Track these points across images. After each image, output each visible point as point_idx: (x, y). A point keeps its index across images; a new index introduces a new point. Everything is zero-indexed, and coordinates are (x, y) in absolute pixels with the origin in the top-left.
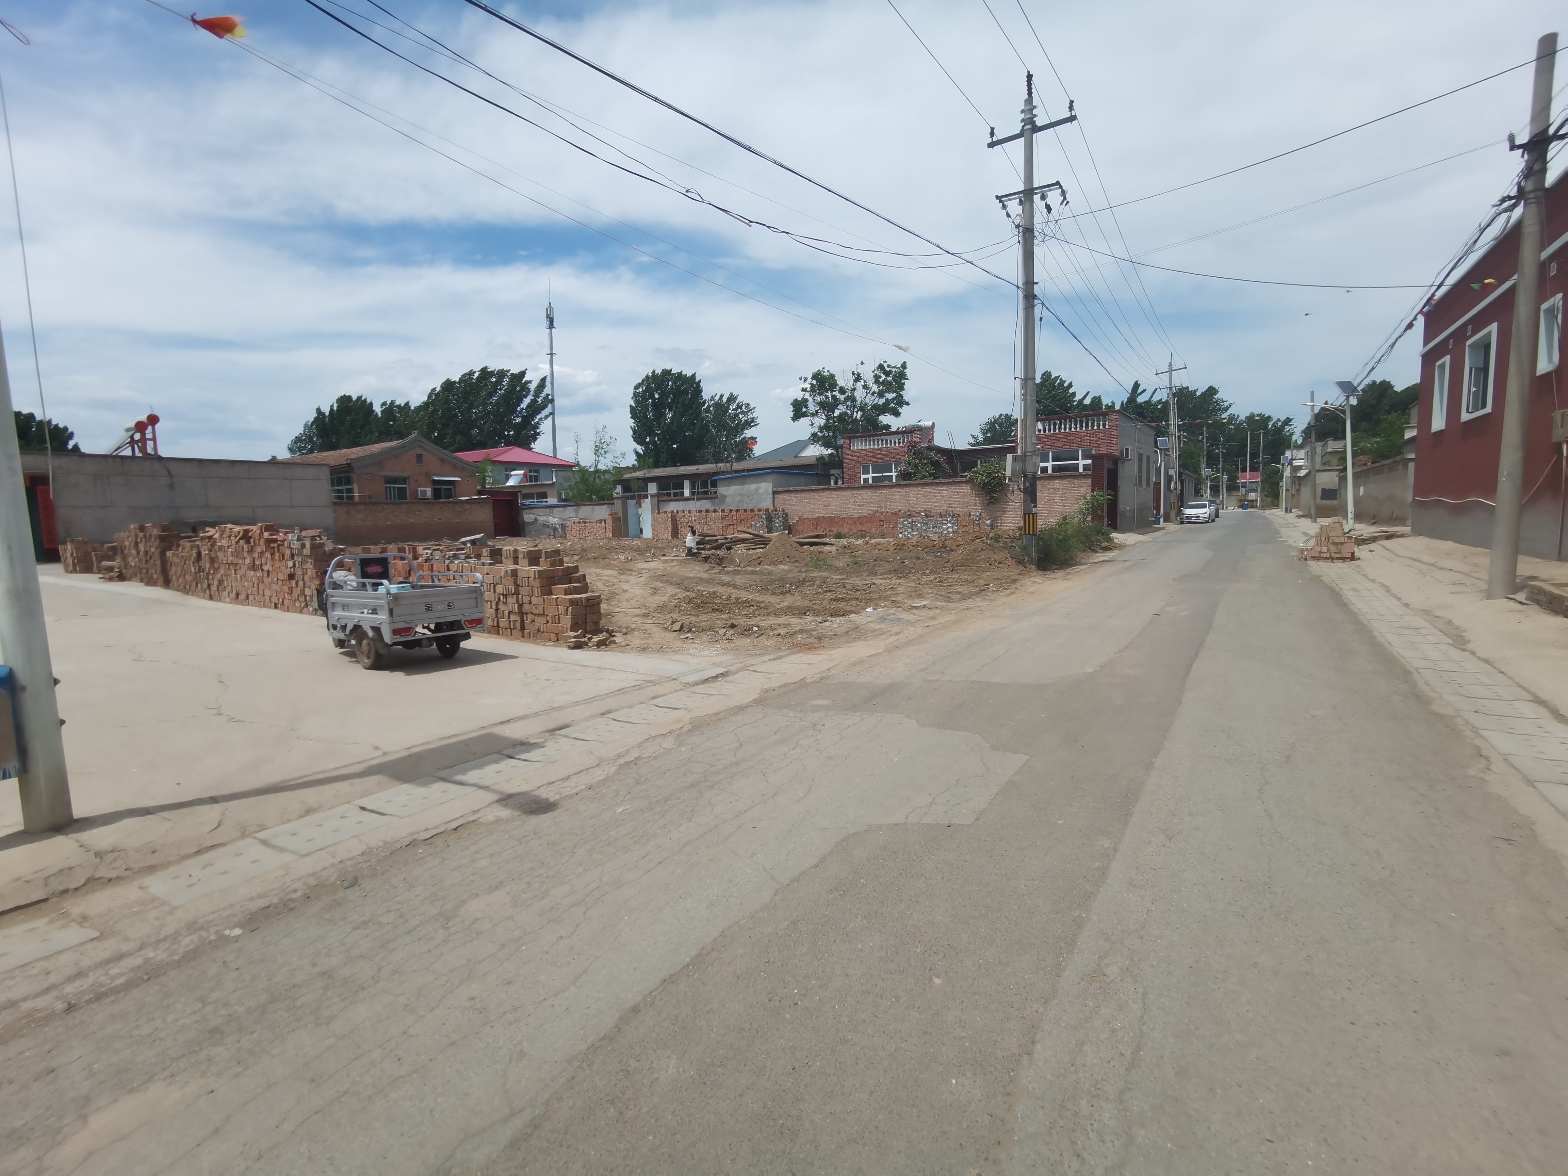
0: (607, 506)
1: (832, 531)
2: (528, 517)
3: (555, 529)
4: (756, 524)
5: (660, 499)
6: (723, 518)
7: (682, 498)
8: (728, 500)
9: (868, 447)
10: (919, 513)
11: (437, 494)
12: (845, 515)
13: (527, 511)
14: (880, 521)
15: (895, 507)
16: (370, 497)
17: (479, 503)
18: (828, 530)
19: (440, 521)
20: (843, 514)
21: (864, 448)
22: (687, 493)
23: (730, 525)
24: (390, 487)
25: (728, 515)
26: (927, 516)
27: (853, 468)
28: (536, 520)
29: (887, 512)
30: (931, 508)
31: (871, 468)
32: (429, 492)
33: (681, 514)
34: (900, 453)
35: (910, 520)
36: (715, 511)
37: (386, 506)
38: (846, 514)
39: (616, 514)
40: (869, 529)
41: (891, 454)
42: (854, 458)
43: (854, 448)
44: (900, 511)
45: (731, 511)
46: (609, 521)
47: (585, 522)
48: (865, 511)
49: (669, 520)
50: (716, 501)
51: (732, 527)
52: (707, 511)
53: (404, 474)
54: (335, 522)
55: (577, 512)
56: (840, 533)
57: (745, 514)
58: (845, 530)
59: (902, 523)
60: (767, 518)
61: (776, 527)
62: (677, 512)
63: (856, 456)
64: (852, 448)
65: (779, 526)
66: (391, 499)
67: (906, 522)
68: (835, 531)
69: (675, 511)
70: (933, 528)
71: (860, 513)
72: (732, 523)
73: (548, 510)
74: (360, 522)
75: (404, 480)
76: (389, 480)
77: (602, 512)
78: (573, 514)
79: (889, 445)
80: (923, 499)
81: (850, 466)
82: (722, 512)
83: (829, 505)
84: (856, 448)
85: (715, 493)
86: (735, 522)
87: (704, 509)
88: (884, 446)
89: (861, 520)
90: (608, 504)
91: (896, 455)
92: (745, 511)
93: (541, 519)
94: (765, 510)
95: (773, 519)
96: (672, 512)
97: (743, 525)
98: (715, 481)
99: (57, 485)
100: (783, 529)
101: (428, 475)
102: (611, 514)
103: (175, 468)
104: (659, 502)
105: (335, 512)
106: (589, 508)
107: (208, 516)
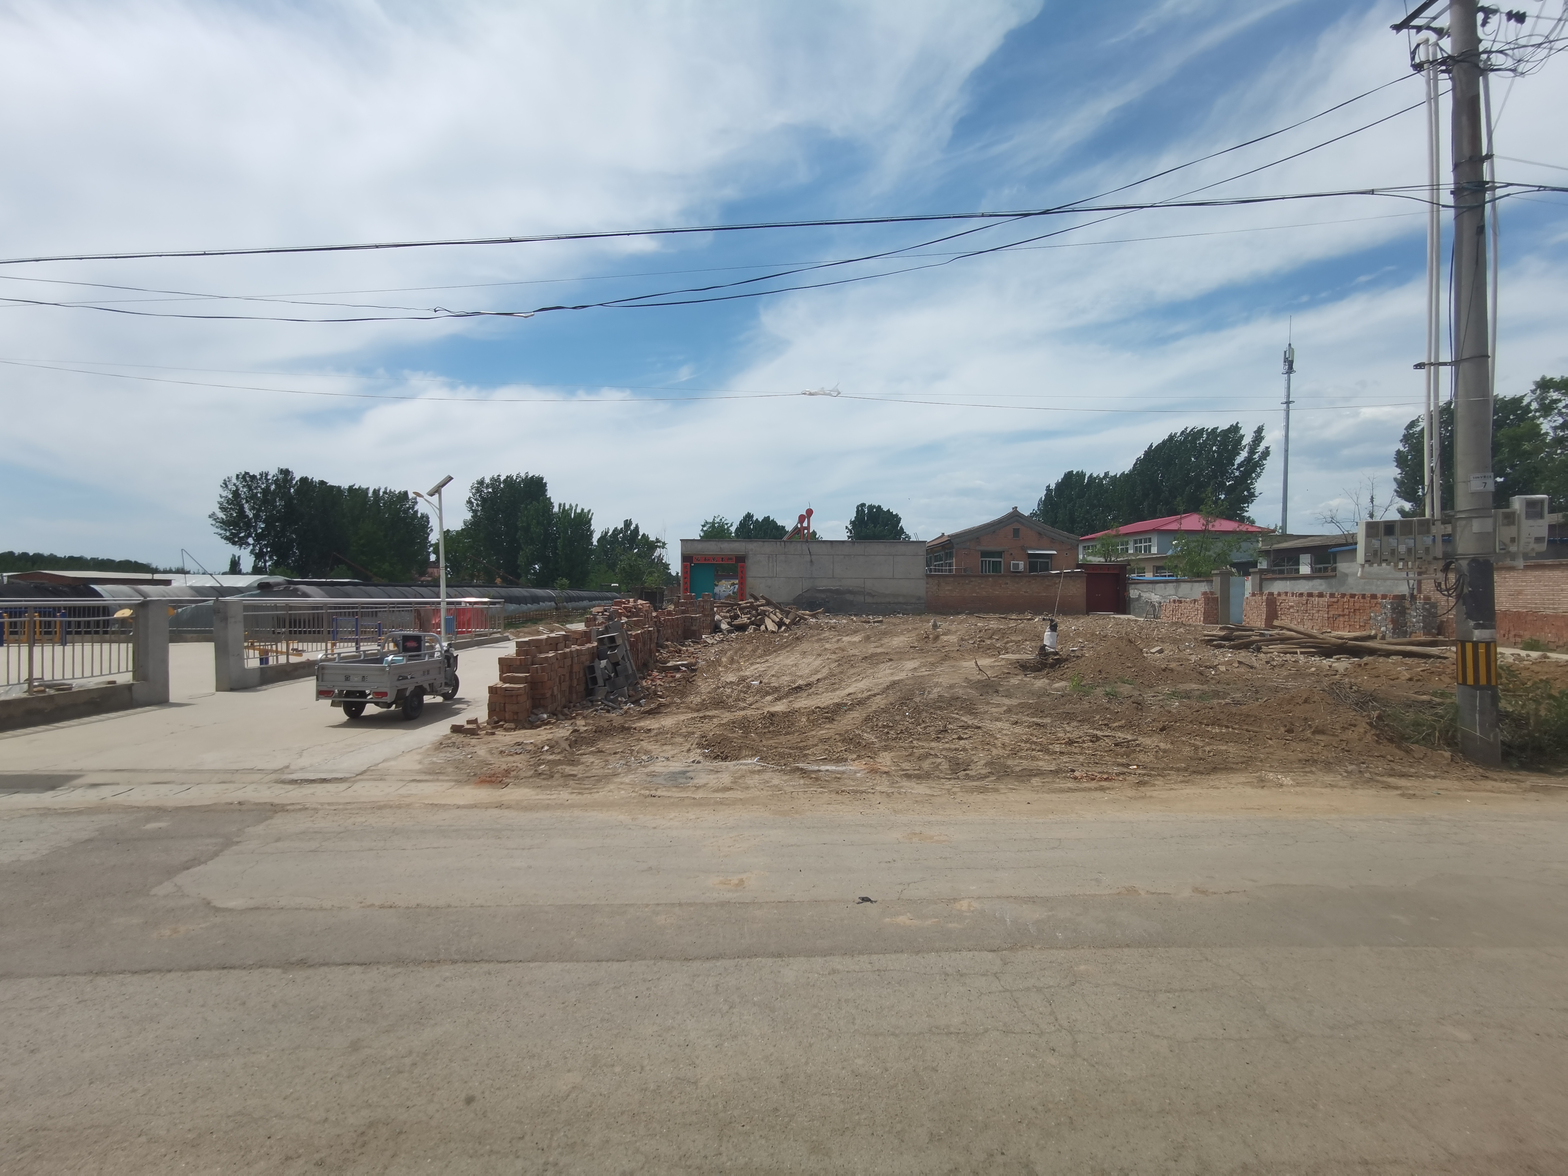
0: (1205, 583)
1: (1520, 636)
2: (1133, 593)
3: (1154, 606)
4: (1376, 616)
5: (1263, 577)
6: (1329, 606)
7: (1296, 575)
8: (1350, 580)
11: (1032, 567)
12: (1548, 612)
13: (1133, 586)
16: (965, 570)
17: (1071, 577)
18: (1513, 633)
19: (1027, 594)
20: (1549, 608)
22: (1305, 569)
23: (1339, 615)
24: (986, 561)
25: (1337, 602)
28: (1140, 596)
32: (1021, 565)
33: (1283, 597)
36: (1321, 595)
37: (973, 579)
38: (1554, 609)
39: (1212, 593)
45: (1343, 595)
46: (1202, 601)
47: (1181, 602)
49: (1264, 604)
50: (1334, 581)
51: (1341, 619)
52: (1310, 595)
53: (998, 548)
54: (927, 592)
55: (1176, 589)
56: (1537, 642)
57: (1362, 601)
58: (1548, 636)
60: (1393, 609)
61: (1412, 622)
62: (1279, 594)
65: (1418, 622)
66: (989, 572)
68: (1527, 636)
69: (1276, 593)
72: (1341, 613)
73: (1150, 586)
74: (948, 593)
75: (999, 554)
76: (985, 554)
77: (1198, 590)
78: (1172, 592)
82: (1330, 597)
83: (1520, 593)
85: (1334, 569)
86: (1346, 612)
87: (1316, 592)
90: (1207, 581)
92: (1364, 596)
93: (1145, 595)
94: (1396, 597)
95: (1408, 611)
96: (1271, 594)
97: (1358, 617)
98: (1335, 554)
99: (749, 563)
100: (1424, 627)
101: (1024, 548)
102: (1205, 593)
103: (814, 548)
104: (1262, 580)
105: (927, 583)
106: (1189, 585)
107: (833, 585)
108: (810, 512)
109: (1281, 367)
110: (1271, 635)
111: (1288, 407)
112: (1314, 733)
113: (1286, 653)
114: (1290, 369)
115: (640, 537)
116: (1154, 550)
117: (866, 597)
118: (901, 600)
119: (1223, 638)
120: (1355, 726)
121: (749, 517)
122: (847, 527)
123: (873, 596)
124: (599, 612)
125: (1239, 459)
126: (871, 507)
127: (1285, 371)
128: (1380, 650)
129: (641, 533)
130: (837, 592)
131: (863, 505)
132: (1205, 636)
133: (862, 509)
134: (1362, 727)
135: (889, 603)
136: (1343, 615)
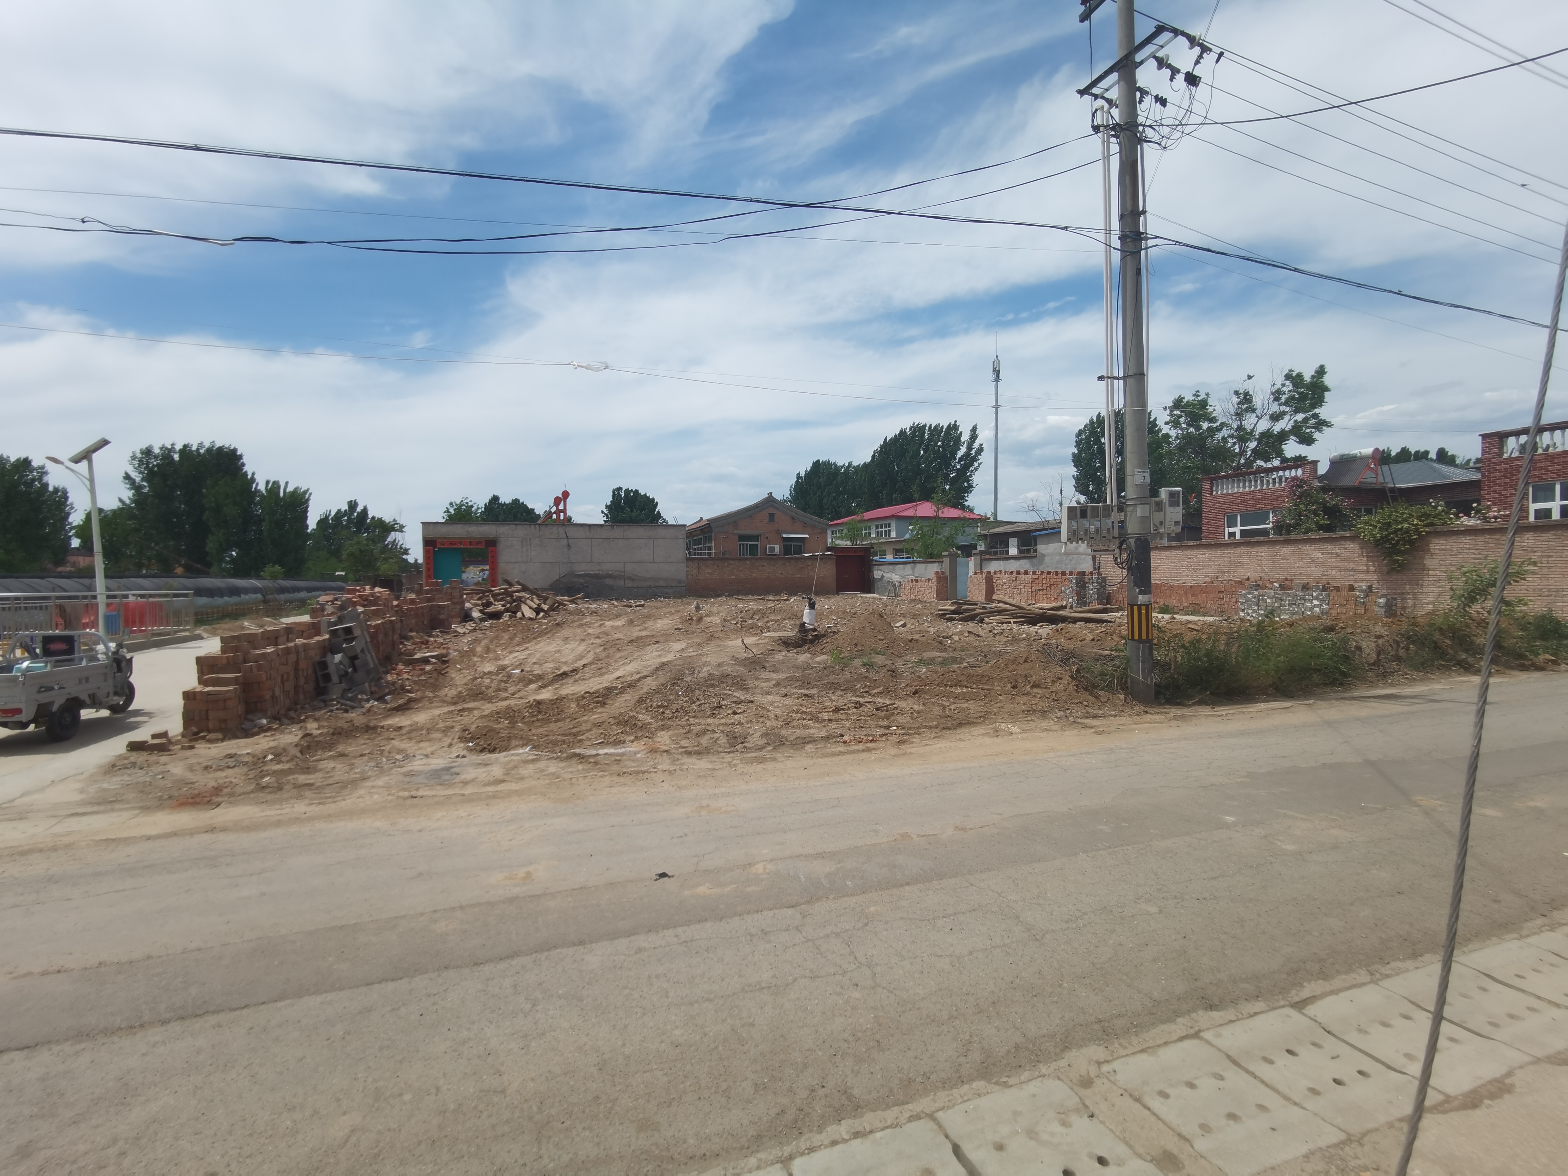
0: (937, 564)
1: (1162, 603)
2: (877, 574)
3: (894, 585)
4: (1066, 589)
5: (982, 557)
6: (1032, 582)
7: (1005, 556)
8: (1047, 560)
9: (1236, 491)
10: (1272, 583)
11: (787, 550)
12: (1174, 583)
13: (876, 567)
14: (1219, 592)
15: (1241, 573)
16: (724, 553)
17: (822, 559)
19: (782, 576)
20: (1174, 580)
21: (1230, 491)
22: (1013, 551)
23: (1040, 590)
24: (743, 545)
25: (1038, 579)
26: (1282, 587)
27: (1215, 519)
28: (883, 576)
29: (1231, 580)
30: (1294, 575)
31: (1239, 518)
32: (777, 548)
33: (998, 575)
34: (1280, 496)
35: (1256, 593)
36: (1026, 573)
37: (731, 562)
38: (1178, 580)
39: (943, 573)
40: (1203, 602)
41: (1265, 499)
42: (1217, 505)
43: (1217, 493)
44: (1248, 579)
45: (1042, 573)
46: (934, 580)
47: (917, 581)
48: (1201, 578)
49: (984, 581)
50: (1035, 561)
51: (1041, 592)
52: (1018, 573)
53: (755, 532)
54: (687, 576)
55: (913, 569)
56: (1167, 606)
57: (1055, 577)
58: (1175, 602)
59: (1245, 596)
60: (1077, 583)
61: (1089, 594)
62: (995, 573)
63: (1219, 503)
64: (1214, 493)
65: (1093, 594)
66: (747, 555)
67: (1250, 596)
69: (993, 572)
70: (1290, 605)
71: (1194, 580)
72: (1041, 588)
73: (891, 567)
74: (708, 575)
75: (756, 538)
76: (742, 538)
77: (931, 570)
78: (910, 572)
79: (1265, 487)
80: (1282, 563)
81: (1211, 516)
82: (1033, 574)
83: (1157, 568)
84: (1219, 493)
85: (1035, 551)
86: (1044, 586)
87: (1022, 570)
88: (1259, 488)
89: (1194, 590)
90: (939, 562)
91: (1275, 500)
92: (1057, 573)
93: (887, 576)
94: (1079, 573)
95: (1087, 585)
96: (989, 572)
97: (1053, 591)
98: (1035, 538)
99: (501, 547)
100: (1098, 598)
101: (779, 533)
102: (937, 573)
103: (572, 532)
104: (981, 560)
105: (687, 567)
106: (923, 565)
107: (593, 569)
108: (566, 494)
109: (991, 376)
110: (991, 608)
111: (997, 410)
112: (1032, 687)
113: (1002, 623)
114: (997, 378)
115: (368, 521)
116: (893, 534)
117: (627, 582)
118: (661, 583)
119: (954, 612)
120: (1061, 679)
121: (495, 499)
122: (602, 512)
123: (634, 580)
124: (327, 602)
125: (960, 454)
126: (627, 491)
127: (993, 379)
128: (1069, 617)
129: (370, 516)
130: (596, 576)
131: (619, 489)
132: (939, 610)
133: (618, 493)
134: (1067, 679)
135: (650, 587)
136: (1043, 590)
